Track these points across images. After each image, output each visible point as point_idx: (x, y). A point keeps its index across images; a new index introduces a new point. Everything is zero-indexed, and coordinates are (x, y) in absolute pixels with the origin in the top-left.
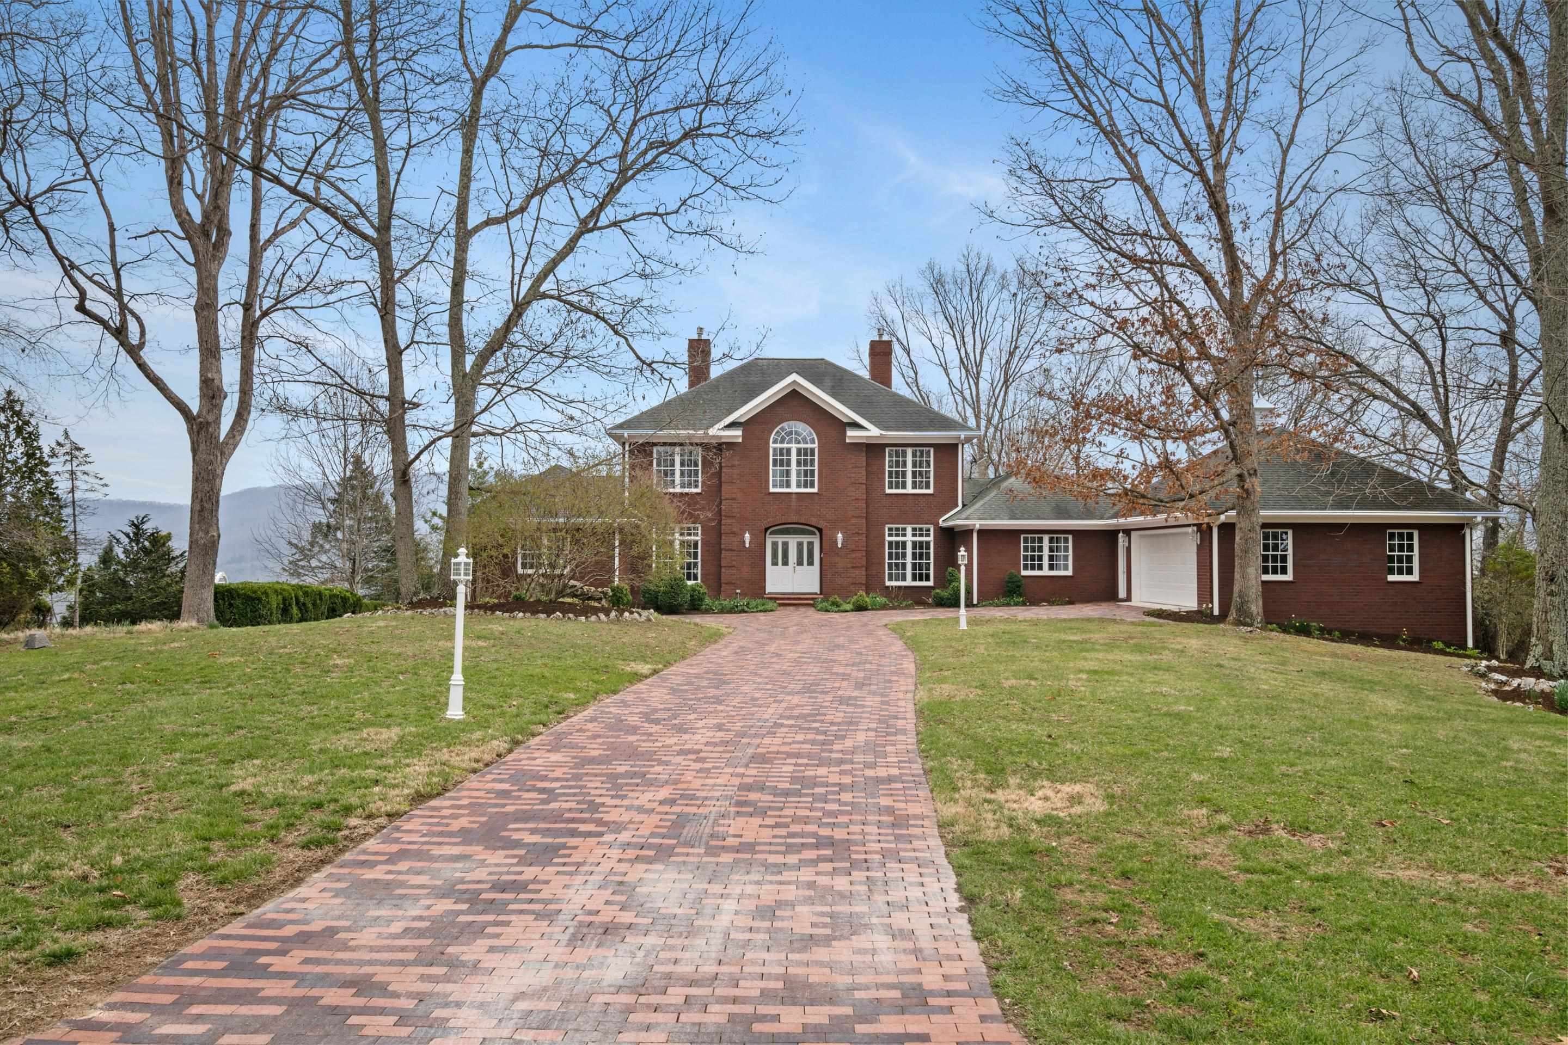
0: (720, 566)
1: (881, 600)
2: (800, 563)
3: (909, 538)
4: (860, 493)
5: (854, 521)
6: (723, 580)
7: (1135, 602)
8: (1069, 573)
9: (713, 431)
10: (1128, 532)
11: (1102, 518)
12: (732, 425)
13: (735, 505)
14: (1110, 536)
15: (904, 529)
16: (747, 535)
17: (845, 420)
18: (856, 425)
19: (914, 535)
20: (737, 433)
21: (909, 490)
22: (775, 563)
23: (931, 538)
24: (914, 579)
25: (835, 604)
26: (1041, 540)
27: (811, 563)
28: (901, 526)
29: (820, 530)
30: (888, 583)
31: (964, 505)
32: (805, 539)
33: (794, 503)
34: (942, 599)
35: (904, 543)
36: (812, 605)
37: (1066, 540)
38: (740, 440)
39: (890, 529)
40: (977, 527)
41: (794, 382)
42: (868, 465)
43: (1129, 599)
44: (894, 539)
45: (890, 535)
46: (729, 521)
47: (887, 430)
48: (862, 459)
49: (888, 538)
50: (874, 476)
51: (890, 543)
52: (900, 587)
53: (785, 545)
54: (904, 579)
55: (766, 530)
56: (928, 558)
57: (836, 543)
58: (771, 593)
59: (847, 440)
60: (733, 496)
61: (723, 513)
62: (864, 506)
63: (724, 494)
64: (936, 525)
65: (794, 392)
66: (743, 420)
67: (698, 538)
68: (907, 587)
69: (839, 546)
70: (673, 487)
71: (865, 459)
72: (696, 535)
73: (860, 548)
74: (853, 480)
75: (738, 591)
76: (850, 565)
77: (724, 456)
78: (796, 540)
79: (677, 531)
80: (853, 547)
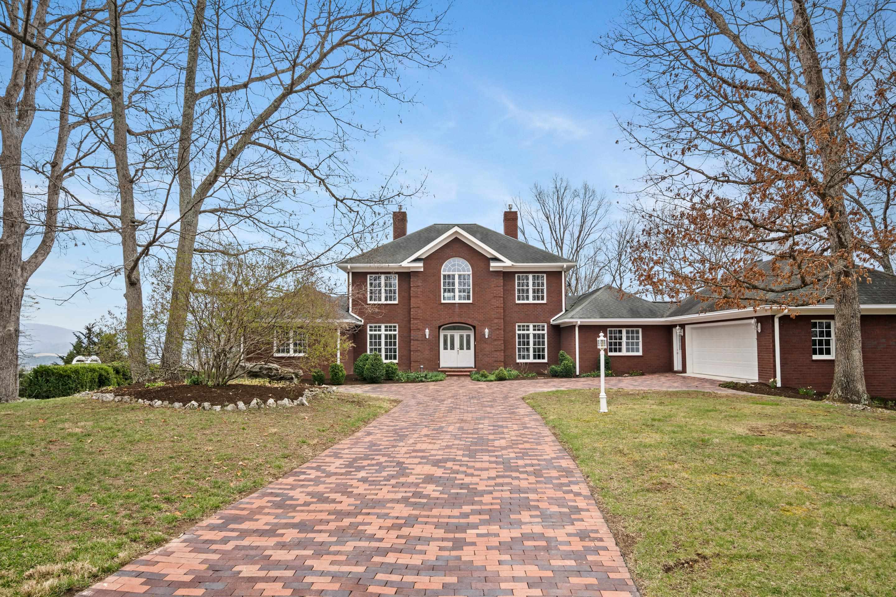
0: (410, 351)
1: (515, 372)
2: (461, 348)
3: (531, 332)
4: (499, 303)
5: (496, 321)
6: (412, 359)
7: (689, 373)
8: (640, 353)
9: (405, 264)
10: (683, 326)
11: (662, 317)
12: (417, 260)
13: (419, 311)
14: (668, 329)
15: (528, 326)
16: (427, 331)
17: (489, 256)
18: (496, 259)
19: (534, 330)
20: (420, 265)
21: (531, 301)
22: (445, 348)
23: (545, 332)
24: (534, 358)
25: (484, 376)
26: (620, 332)
27: (468, 348)
28: (526, 324)
29: (474, 327)
30: (518, 361)
31: (566, 311)
32: (465, 333)
33: (457, 310)
34: (556, 372)
35: (528, 336)
36: (469, 376)
37: (637, 332)
39: (519, 326)
40: (579, 323)
41: (456, 232)
42: (504, 285)
43: (684, 370)
44: (522, 332)
45: (519, 330)
46: (415, 322)
47: (516, 262)
48: (501, 281)
49: (517, 332)
50: (508, 292)
51: (519, 335)
52: (526, 363)
53: (452, 337)
54: (528, 358)
55: (440, 327)
56: (543, 344)
57: (484, 335)
58: (443, 368)
59: (491, 269)
60: (418, 305)
61: (412, 316)
62: (502, 311)
63: (412, 304)
64: (548, 323)
65: (456, 238)
66: (424, 257)
67: (396, 333)
68: (530, 363)
69: (487, 337)
70: (380, 300)
71: (502, 281)
72: (395, 330)
73: (500, 338)
74: (495, 295)
75: (422, 366)
76: (493, 350)
77: (411, 279)
78: (459, 333)
79: (383, 327)
80: (495, 338)
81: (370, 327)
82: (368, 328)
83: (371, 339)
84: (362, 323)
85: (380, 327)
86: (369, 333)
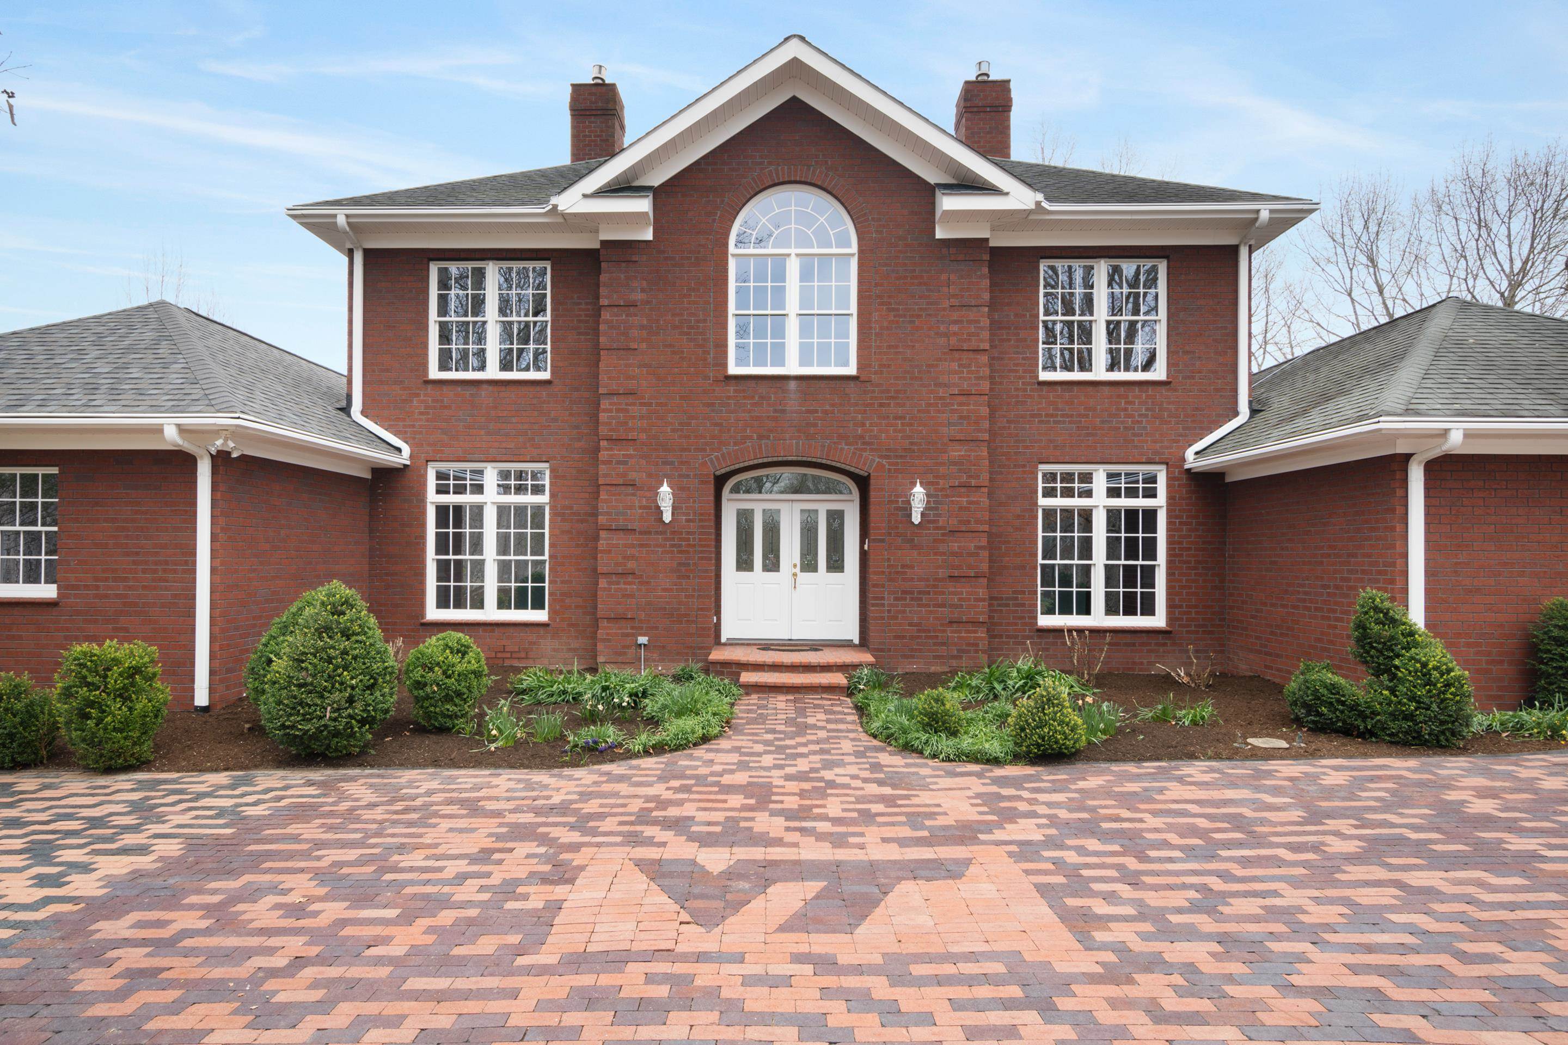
0: (596, 573)
2: (809, 565)
3: (1100, 501)
4: (972, 375)
5: (957, 452)
6: (600, 614)
9: (570, 201)
12: (624, 188)
13: (636, 410)
15: (1087, 478)
16: (665, 489)
17: (936, 172)
18: (963, 182)
19: (1113, 492)
20: (640, 212)
21: (1099, 372)
22: (744, 563)
23: (1160, 501)
24: (1111, 609)
27: (836, 564)
28: (1077, 468)
29: (863, 483)
30: (1045, 621)
31: (1254, 412)
32: (823, 505)
33: (793, 402)
35: (1086, 516)
36: (845, 693)
38: (648, 235)
39: (1051, 477)
40: (1455, 440)
41: (795, 68)
42: (992, 305)
44: (1059, 502)
45: (1049, 493)
46: (618, 453)
48: (980, 285)
49: (1044, 501)
50: (1010, 332)
51: (1049, 513)
52: (1077, 632)
53: (773, 522)
54: (1085, 609)
55: (720, 481)
56: (1151, 552)
57: (907, 510)
58: (733, 643)
59: (940, 234)
60: (630, 384)
61: (603, 431)
62: (984, 411)
63: (603, 378)
64: (1175, 465)
65: (794, 100)
66: (657, 179)
67: (544, 499)
68: (1097, 632)
69: (916, 519)
70: (482, 367)
71: (986, 283)
72: (538, 490)
73: (973, 526)
74: (953, 341)
75: (643, 640)
76: (942, 573)
77: (604, 278)
78: (798, 507)
79: (491, 477)
80: (954, 522)
81: (440, 476)
82: (432, 482)
83: (440, 522)
84: (405, 457)
85: (478, 474)
86: (433, 498)
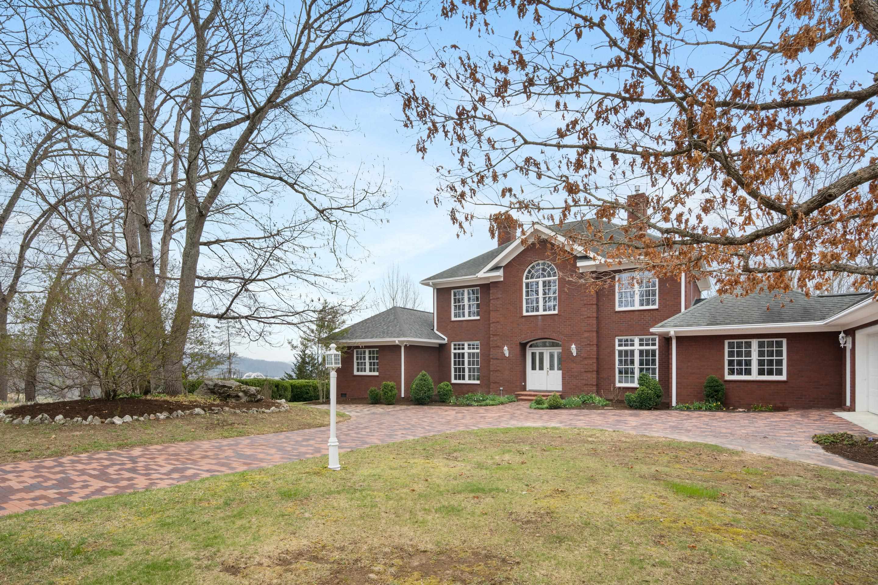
0: (490, 371)
2: (552, 368)
3: (637, 347)
4: (591, 312)
5: (586, 335)
6: (491, 380)
7: (860, 411)
8: (785, 377)
9: (479, 275)
10: (850, 331)
12: (496, 268)
13: (499, 327)
15: (632, 340)
16: (506, 348)
17: (576, 255)
18: (585, 257)
19: (641, 345)
20: (500, 273)
21: (638, 307)
22: (534, 368)
23: (656, 347)
26: (749, 345)
27: (560, 368)
28: (629, 338)
29: (561, 343)
30: (619, 385)
32: (555, 350)
33: (540, 323)
35: (632, 352)
38: (502, 279)
39: (620, 341)
41: (537, 231)
43: (852, 406)
44: (623, 348)
45: (620, 345)
46: (494, 338)
49: (617, 348)
50: (606, 297)
51: (620, 352)
53: (541, 354)
54: (632, 381)
55: (525, 344)
56: (654, 364)
57: (571, 352)
58: (530, 391)
59: (579, 271)
60: (498, 320)
61: (491, 333)
62: (595, 322)
63: (491, 319)
65: (537, 239)
66: (504, 264)
67: (479, 351)
69: (575, 354)
70: (464, 316)
71: (595, 284)
72: (477, 348)
73: (591, 356)
74: (585, 302)
75: (501, 388)
76: (583, 370)
77: (491, 292)
78: (549, 351)
79: (466, 346)
80: (586, 356)
81: (455, 345)
82: (453, 347)
83: (455, 357)
84: (446, 341)
85: (463, 345)
86: (453, 351)
